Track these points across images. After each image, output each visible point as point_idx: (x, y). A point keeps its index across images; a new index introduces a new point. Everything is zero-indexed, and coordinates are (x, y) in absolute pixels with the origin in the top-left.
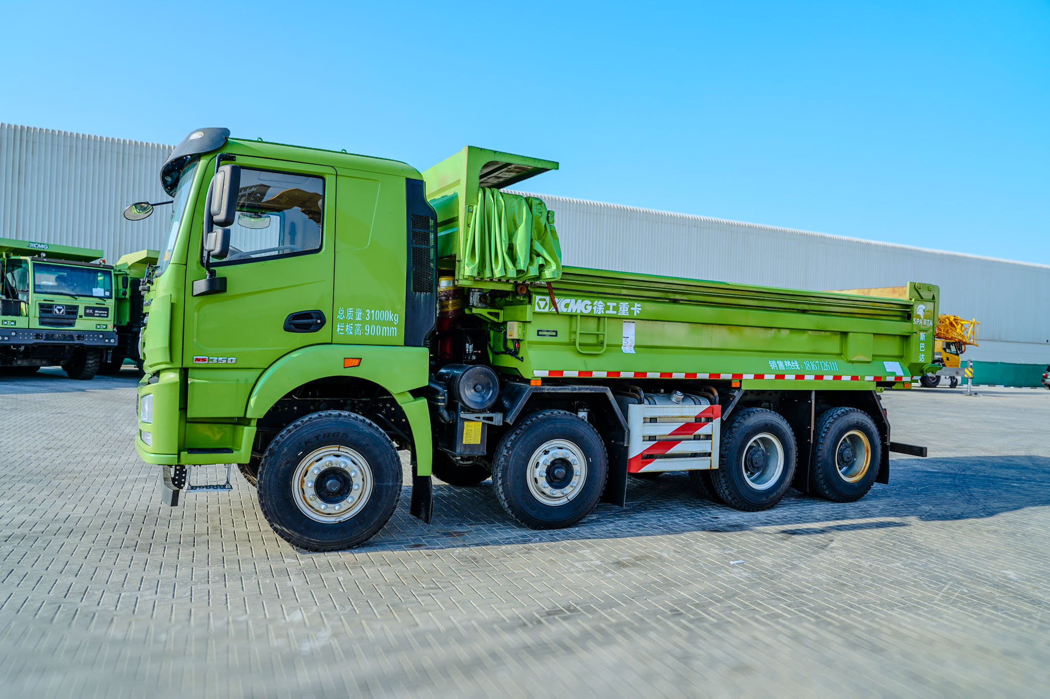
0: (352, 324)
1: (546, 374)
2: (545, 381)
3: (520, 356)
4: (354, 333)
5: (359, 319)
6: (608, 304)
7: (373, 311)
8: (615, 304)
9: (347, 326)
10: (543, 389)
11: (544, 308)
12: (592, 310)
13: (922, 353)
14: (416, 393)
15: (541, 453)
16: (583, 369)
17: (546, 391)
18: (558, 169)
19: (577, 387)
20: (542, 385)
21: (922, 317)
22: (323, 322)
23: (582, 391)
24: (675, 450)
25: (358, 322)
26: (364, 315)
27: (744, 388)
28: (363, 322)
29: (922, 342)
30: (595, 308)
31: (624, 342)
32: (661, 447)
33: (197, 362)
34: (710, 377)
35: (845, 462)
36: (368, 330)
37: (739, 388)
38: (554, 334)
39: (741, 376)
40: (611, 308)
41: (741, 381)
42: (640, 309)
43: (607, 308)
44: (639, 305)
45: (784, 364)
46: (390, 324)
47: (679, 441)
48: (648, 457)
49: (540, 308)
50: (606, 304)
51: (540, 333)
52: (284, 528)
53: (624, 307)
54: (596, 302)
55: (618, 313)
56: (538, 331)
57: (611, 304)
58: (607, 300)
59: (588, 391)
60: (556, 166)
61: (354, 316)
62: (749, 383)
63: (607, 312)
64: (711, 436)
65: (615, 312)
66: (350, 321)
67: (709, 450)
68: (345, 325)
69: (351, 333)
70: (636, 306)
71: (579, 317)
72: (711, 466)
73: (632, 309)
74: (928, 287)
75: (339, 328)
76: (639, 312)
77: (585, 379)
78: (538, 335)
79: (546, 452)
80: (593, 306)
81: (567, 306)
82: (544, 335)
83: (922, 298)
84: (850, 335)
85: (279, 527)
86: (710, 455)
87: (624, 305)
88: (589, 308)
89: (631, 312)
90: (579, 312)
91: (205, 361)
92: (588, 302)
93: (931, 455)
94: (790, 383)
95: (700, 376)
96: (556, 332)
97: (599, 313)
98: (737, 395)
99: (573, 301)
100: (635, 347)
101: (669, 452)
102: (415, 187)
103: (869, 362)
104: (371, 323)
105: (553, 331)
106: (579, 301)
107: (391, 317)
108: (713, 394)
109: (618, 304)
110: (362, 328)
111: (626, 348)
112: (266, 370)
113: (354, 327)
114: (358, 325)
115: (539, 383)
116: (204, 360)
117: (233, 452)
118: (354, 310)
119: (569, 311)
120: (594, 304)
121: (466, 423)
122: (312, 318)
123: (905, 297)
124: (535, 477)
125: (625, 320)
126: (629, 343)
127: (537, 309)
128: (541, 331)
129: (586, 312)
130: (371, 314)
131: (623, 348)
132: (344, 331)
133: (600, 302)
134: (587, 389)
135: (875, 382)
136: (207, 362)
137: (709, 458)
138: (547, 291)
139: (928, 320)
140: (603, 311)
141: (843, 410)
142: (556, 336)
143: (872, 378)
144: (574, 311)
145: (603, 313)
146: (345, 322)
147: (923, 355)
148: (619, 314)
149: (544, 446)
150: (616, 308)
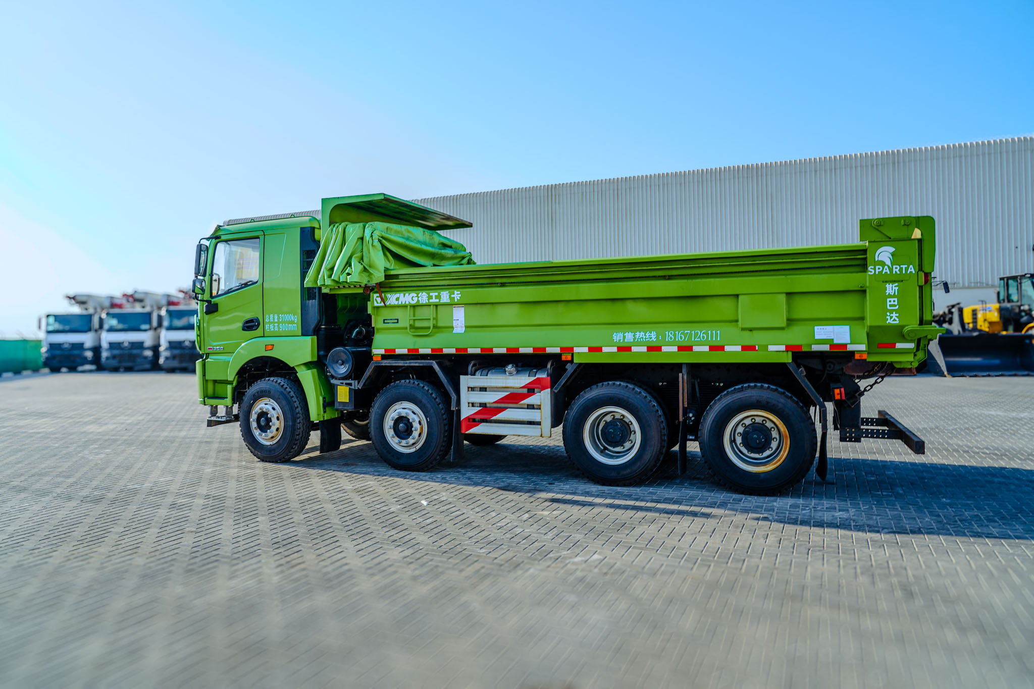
2: (384, 357)
6: (431, 294)
8: (437, 294)
10: (381, 363)
12: (418, 301)
16: (411, 347)
17: (384, 365)
22: (259, 325)
23: (412, 365)
24: (500, 416)
26: (279, 318)
28: (278, 322)
30: (420, 299)
32: (487, 413)
34: (534, 351)
37: (572, 361)
38: (396, 321)
40: (434, 297)
41: (573, 354)
42: (460, 295)
43: (430, 297)
46: (292, 322)
47: (504, 409)
49: (378, 303)
50: (429, 294)
51: (386, 321)
53: (445, 296)
55: (440, 300)
56: (384, 320)
57: (434, 294)
59: (417, 365)
64: (540, 405)
66: (272, 323)
67: (538, 419)
71: (409, 307)
73: (452, 296)
75: (267, 326)
76: (459, 298)
78: (384, 323)
80: (418, 297)
81: (397, 299)
86: (539, 423)
88: (416, 299)
89: (452, 299)
96: (398, 320)
98: (570, 368)
99: (402, 295)
101: (494, 418)
103: (782, 329)
104: (283, 322)
106: (407, 295)
110: (278, 326)
113: (274, 326)
115: (379, 359)
118: (274, 315)
120: (419, 295)
122: (253, 322)
126: (459, 324)
127: (376, 304)
129: (413, 303)
134: (416, 363)
137: (539, 426)
142: (398, 322)
144: (403, 303)
146: (270, 323)
150: (438, 297)
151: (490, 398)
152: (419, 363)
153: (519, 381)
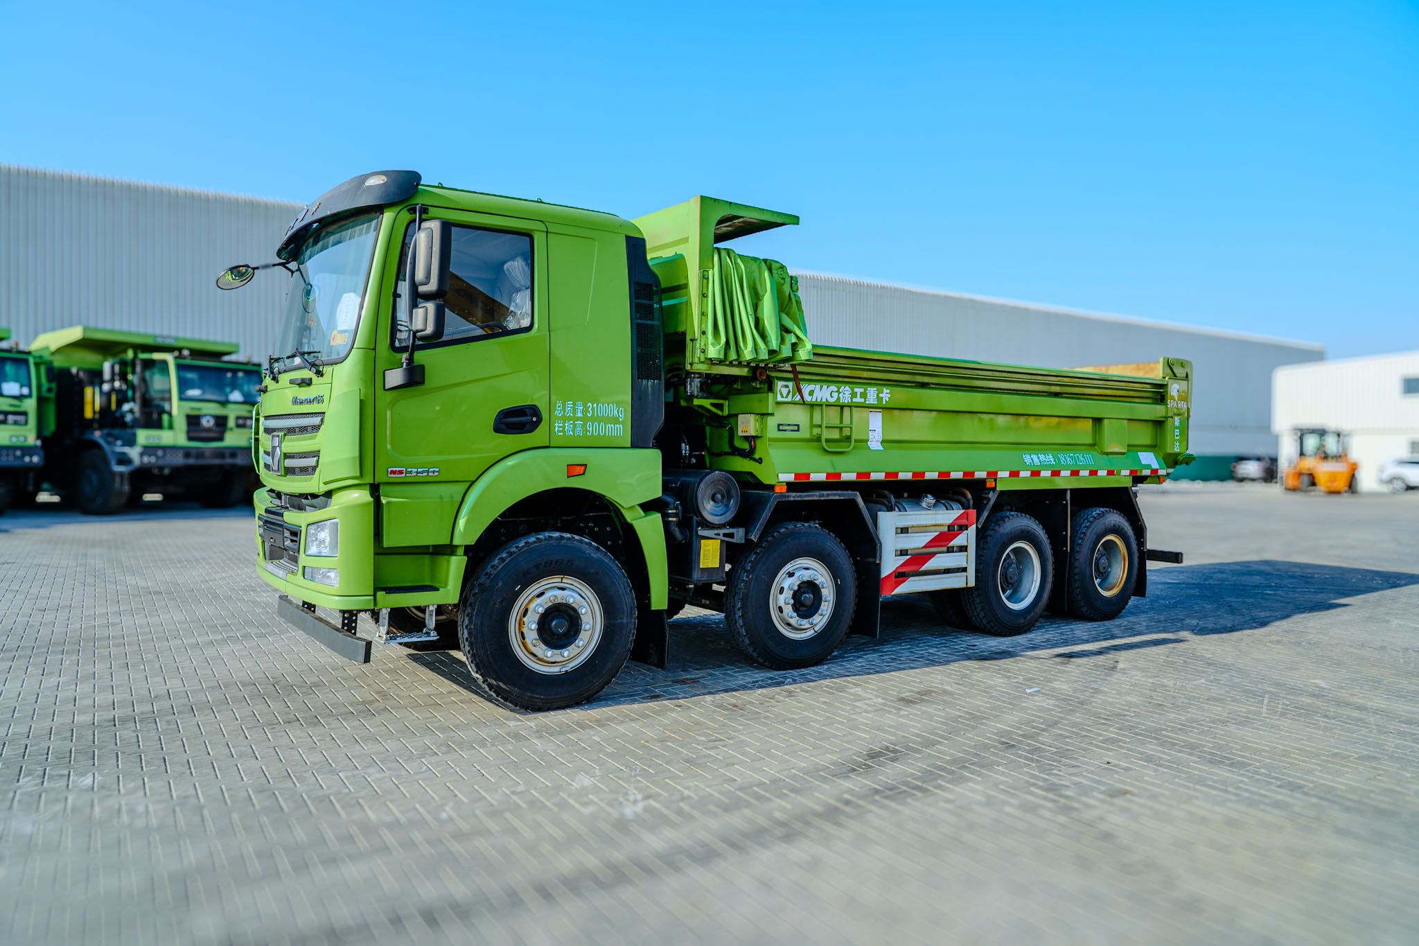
0: (571, 422)
1: (790, 478)
3: (757, 456)
4: (574, 434)
5: (579, 415)
6: (856, 390)
7: (595, 405)
8: (862, 390)
9: (567, 424)
10: (789, 496)
11: (786, 397)
12: (839, 398)
13: (1176, 440)
14: (648, 507)
15: (784, 575)
16: (831, 471)
17: (792, 499)
18: (798, 224)
19: (825, 493)
20: (787, 492)
21: (1176, 398)
22: (539, 421)
23: (830, 498)
24: (929, 565)
25: (578, 419)
26: (585, 411)
27: (999, 488)
28: (585, 419)
29: (1177, 428)
30: (841, 395)
31: (871, 437)
32: (915, 562)
33: (392, 475)
35: (1101, 573)
36: (591, 429)
37: (994, 489)
38: (796, 428)
39: (996, 473)
41: (995, 480)
42: (889, 396)
43: (854, 395)
44: (888, 391)
45: (1039, 458)
46: (615, 421)
47: (932, 555)
48: (900, 576)
49: (782, 397)
50: (853, 390)
51: (781, 428)
52: (501, 684)
53: (872, 393)
54: (843, 387)
55: (865, 400)
56: (779, 425)
57: (859, 390)
58: (853, 386)
59: (837, 498)
60: (795, 220)
61: (575, 411)
62: (1005, 482)
63: (854, 400)
64: (966, 547)
65: (863, 400)
66: (569, 419)
67: (964, 565)
68: (564, 423)
69: (571, 432)
70: (884, 393)
71: (824, 406)
72: (967, 584)
73: (881, 395)
74: (1182, 363)
75: (557, 426)
76: (888, 400)
77: (834, 483)
78: (779, 430)
79: (791, 575)
80: (839, 393)
81: (811, 393)
82: (786, 430)
83: (1176, 376)
84: (1106, 421)
85: (495, 683)
86: (964, 570)
87: (872, 391)
88: (835, 395)
89: (879, 399)
90: (824, 400)
91: (403, 473)
92: (833, 388)
93: (1187, 562)
94: (1045, 481)
95: (954, 475)
96: (798, 426)
97: (846, 401)
98: (993, 497)
99: (818, 386)
100: (883, 442)
101: (923, 568)
102: (636, 246)
104: (594, 419)
105: (795, 425)
106: (825, 387)
107: (616, 412)
108: (965, 497)
109: (866, 390)
110: (584, 426)
111: (872, 443)
112: (473, 482)
113: (575, 425)
114: (579, 422)
115: (784, 489)
116: (401, 472)
117: (439, 590)
118: (574, 404)
119: (814, 400)
121: (703, 542)
122: (526, 415)
123: (1157, 373)
124: (779, 605)
125: (871, 410)
127: (779, 399)
128: (782, 425)
129: (832, 400)
130: (593, 409)
131: (869, 443)
132: (563, 431)
133: (847, 388)
134: (835, 495)
135: (1131, 477)
136: (404, 475)
137: (965, 574)
138: (791, 376)
139: (1183, 402)
140: (849, 399)
141: (1098, 512)
142: (798, 430)
143: (1127, 472)
144: (819, 400)
145: (850, 401)
146: (565, 419)
147: (1178, 444)
148: (867, 402)
149: (788, 567)
150: (864, 395)
151: (917, 542)
152: (839, 495)
153: (947, 516)
